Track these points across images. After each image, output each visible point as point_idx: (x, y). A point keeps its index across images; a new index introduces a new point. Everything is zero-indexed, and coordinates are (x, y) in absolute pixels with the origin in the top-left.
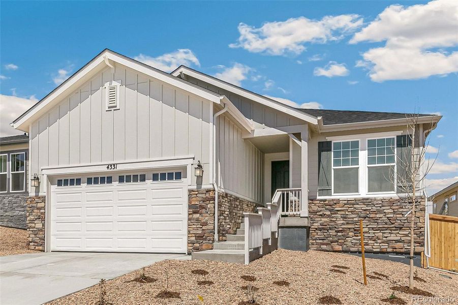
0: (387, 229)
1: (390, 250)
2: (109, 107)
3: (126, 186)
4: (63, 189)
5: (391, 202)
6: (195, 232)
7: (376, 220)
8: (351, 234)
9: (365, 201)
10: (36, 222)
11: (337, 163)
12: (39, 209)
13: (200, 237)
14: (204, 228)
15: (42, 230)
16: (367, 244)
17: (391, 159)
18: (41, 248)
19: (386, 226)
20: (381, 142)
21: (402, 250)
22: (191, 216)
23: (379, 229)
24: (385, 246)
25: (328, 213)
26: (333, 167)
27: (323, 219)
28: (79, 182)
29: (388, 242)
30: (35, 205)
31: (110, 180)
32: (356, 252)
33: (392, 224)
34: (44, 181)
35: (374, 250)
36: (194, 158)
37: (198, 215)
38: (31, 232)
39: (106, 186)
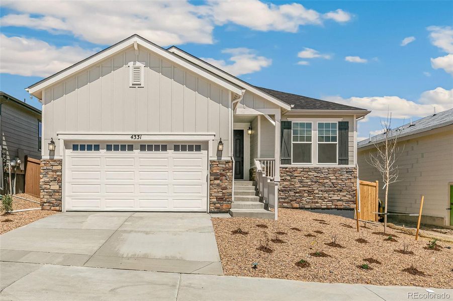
0: (331, 191)
1: (333, 207)
2: (133, 85)
3: (147, 154)
4: (79, 153)
5: (335, 171)
6: (216, 195)
7: (323, 184)
8: (306, 195)
9: (316, 170)
10: (51, 184)
11: (295, 139)
12: (56, 171)
13: (220, 199)
14: (224, 191)
15: (59, 191)
16: (317, 203)
17: (334, 139)
18: (58, 208)
19: (331, 189)
20: (328, 125)
21: (341, 207)
22: (212, 182)
23: (326, 191)
24: (330, 204)
25: (289, 178)
26: (292, 142)
27: (284, 183)
28: (97, 148)
29: (332, 201)
30: (51, 168)
31: (131, 148)
32: (309, 209)
33: (335, 187)
34: (60, 145)
35: (322, 207)
36: (215, 135)
37: (218, 182)
38: (46, 194)
39: (127, 153)
